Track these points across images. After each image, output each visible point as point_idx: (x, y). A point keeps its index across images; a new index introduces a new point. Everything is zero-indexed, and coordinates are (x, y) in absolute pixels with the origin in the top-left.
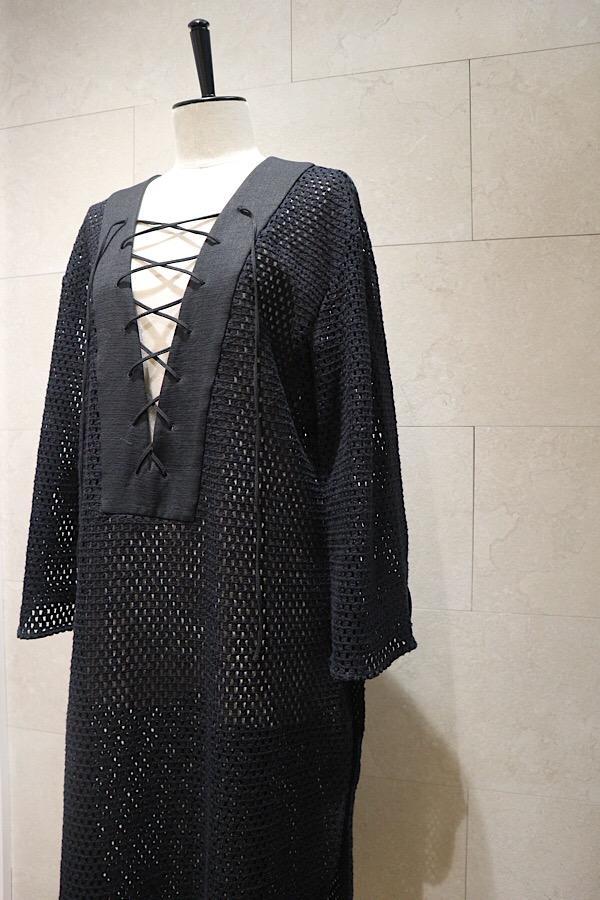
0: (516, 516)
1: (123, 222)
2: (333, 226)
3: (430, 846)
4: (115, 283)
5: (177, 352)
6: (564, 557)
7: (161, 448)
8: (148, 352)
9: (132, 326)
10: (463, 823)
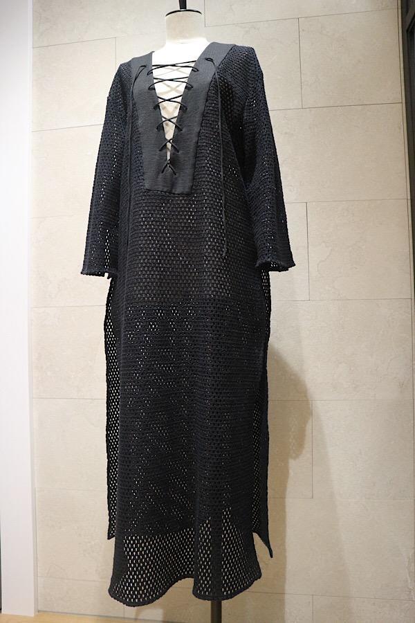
0: (330, 248)
1: (145, 66)
2: (249, 69)
3: (292, 437)
4: (147, 88)
5: (180, 118)
6: (356, 268)
7: (173, 161)
8: (165, 118)
9: (157, 107)
10: (310, 421)
